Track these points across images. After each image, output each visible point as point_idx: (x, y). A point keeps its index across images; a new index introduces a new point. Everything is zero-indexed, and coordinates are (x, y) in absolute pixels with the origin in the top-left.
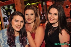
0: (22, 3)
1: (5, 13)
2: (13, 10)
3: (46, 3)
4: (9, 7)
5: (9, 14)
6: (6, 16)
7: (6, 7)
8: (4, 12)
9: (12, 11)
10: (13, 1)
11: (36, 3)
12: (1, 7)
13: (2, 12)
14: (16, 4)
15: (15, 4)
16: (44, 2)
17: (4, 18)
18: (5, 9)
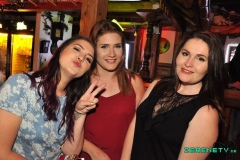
0: (99, 14)
1: (49, 31)
2: (70, 26)
3: (160, 31)
4: (62, 18)
5: (58, 35)
6: (48, 38)
7: (55, 16)
8: (47, 27)
9: (67, 29)
10: (78, 3)
11: (135, 24)
12: (43, 13)
13: (42, 26)
14: (85, 13)
15: (83, 12)
16: (157, 26)
17: (43, 42)
18: (51, 20)
